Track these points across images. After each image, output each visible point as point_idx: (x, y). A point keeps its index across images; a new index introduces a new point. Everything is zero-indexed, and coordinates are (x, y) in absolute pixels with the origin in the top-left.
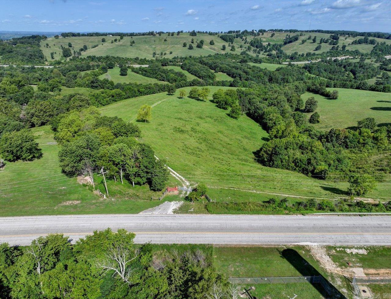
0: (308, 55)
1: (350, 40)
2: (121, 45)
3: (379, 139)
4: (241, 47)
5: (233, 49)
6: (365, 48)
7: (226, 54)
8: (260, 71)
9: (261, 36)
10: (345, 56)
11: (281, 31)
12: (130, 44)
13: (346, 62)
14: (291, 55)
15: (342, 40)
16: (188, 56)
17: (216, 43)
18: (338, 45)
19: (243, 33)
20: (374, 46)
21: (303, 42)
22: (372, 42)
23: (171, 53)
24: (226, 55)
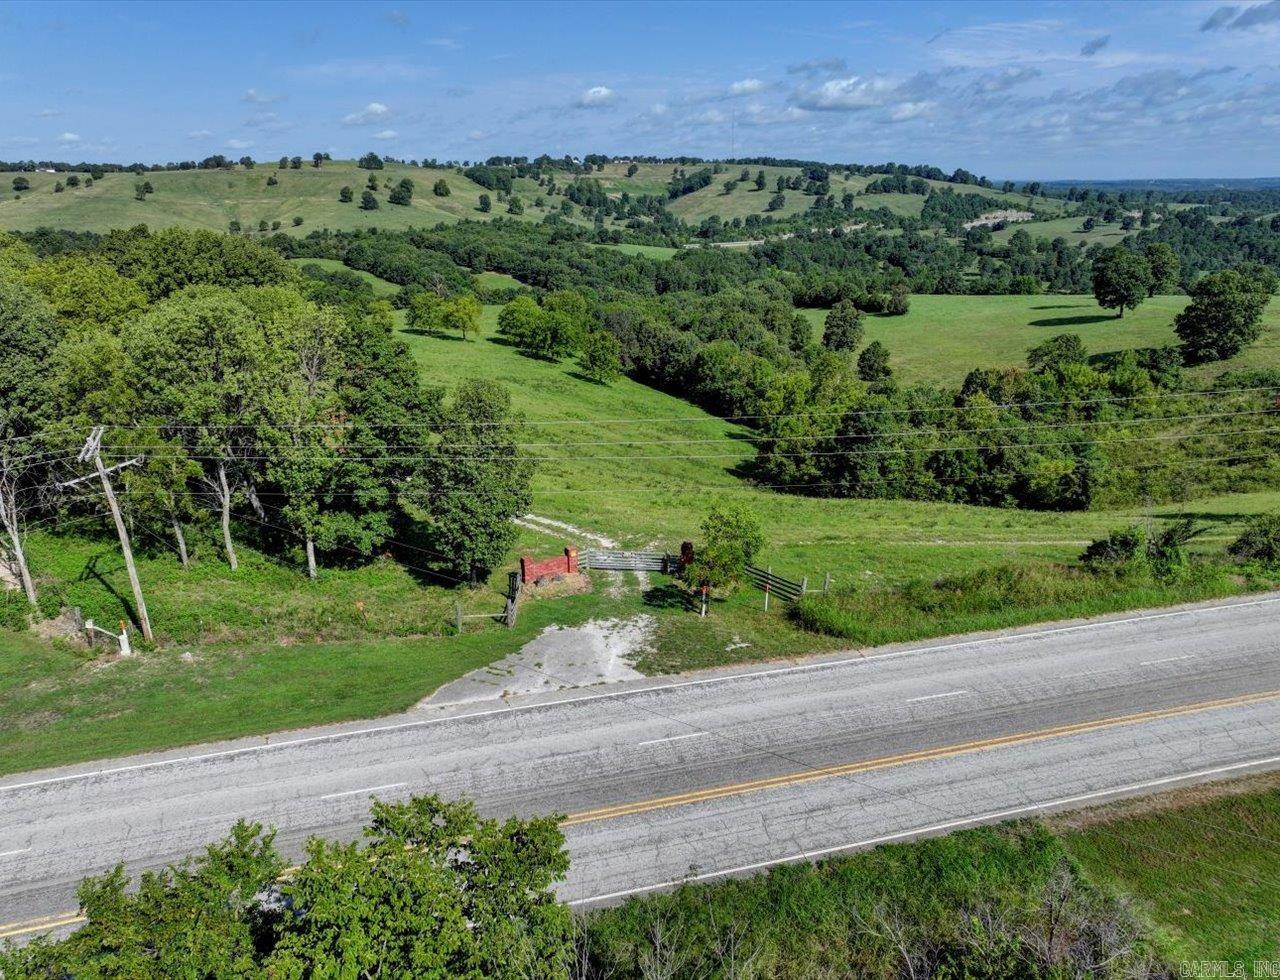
0: (752, 221)
1: (857, 184)
2: (97, 198)
3: (1135, 387)
4: (539, 203)
5: (515, 207)
6: (905, 205)
7: (494, 220)
8: (622, 264)
9: (595, 174)
10: (856, 223)
11: (653, 160)
12: (134, 194)
13: (868, 237)
14: (699, 225)
15: (836, 182)
16: (364, 231)
17: (454, 192)
18: (830, 194)
19: (539, 162)
20: (926, 197)
21: (729, 187)
22: (918, 189)
23: (298, 222)
24: (498, 224)
